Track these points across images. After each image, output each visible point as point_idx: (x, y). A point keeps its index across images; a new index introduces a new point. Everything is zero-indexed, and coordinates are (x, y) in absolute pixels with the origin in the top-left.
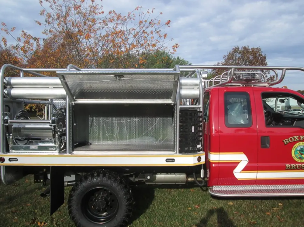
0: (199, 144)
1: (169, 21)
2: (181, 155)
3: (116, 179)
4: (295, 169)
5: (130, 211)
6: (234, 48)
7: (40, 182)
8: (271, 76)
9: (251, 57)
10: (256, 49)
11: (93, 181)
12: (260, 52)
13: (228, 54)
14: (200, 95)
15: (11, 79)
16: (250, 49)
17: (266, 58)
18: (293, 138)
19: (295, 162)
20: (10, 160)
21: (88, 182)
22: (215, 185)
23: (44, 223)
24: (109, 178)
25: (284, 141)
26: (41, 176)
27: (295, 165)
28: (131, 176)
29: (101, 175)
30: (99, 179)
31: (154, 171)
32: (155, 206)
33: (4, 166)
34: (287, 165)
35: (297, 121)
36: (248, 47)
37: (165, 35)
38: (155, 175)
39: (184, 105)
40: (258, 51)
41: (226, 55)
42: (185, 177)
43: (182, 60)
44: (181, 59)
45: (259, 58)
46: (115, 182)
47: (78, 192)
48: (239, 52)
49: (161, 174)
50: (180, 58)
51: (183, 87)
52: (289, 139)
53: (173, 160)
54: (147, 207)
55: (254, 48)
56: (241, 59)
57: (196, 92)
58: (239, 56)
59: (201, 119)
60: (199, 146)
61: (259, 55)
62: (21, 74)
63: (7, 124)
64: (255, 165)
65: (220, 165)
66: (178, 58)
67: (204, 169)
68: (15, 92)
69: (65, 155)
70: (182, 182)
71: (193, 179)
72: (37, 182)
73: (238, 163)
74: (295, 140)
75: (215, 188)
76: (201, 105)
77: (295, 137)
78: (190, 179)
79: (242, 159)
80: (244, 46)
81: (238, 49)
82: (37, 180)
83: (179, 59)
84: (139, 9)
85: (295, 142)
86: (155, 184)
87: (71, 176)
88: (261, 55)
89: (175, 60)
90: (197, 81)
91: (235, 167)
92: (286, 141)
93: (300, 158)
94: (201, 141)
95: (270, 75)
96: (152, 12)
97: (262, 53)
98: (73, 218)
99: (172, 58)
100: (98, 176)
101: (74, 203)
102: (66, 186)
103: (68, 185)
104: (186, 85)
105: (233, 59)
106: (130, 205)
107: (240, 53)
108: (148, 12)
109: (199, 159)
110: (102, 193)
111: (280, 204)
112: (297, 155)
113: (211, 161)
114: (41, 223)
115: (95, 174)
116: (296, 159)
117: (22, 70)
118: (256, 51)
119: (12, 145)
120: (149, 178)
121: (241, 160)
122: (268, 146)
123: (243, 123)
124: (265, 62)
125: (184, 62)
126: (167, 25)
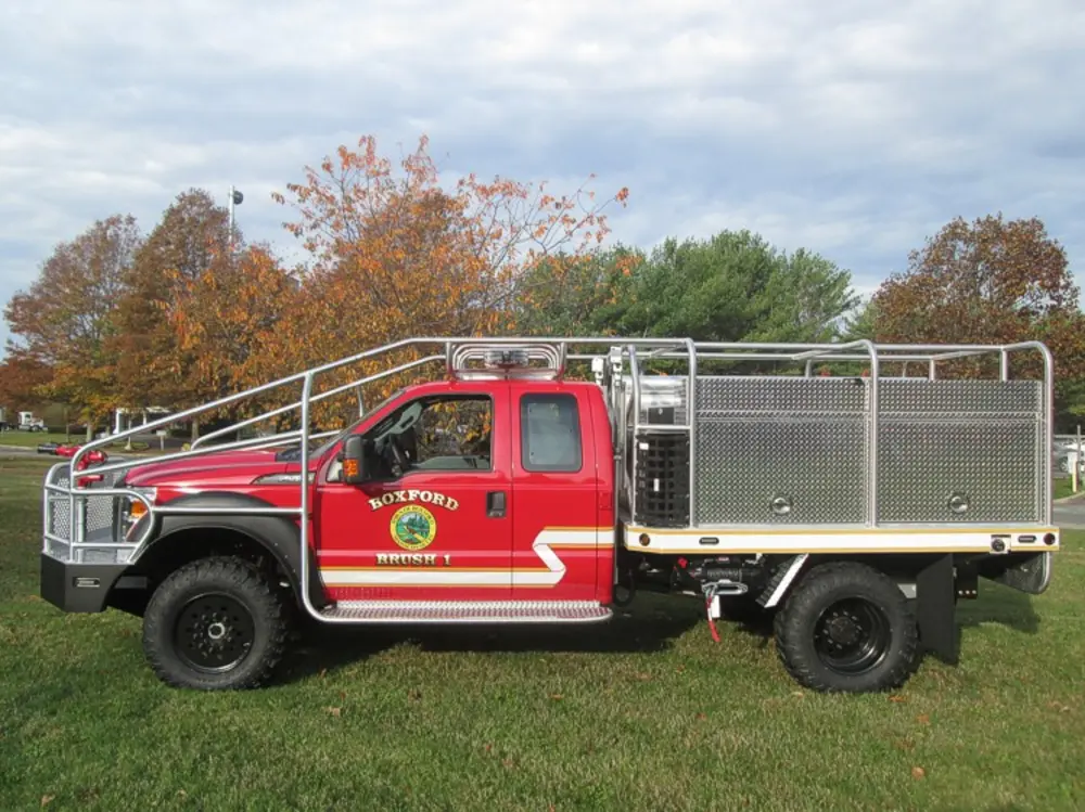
6: (949, 223)
16: (1009, 224)
41: (919, 250)
43: (814, 261)
44: (811, 257)
48: (967, 237)
50: (806, 252)
55: (1021, 222)
66: (801, 253)
80: (983, 219)
81: (964, 224)
83: (804, 256)
89: (788, 262)
99: (776, 256)
118: (1027, 230)
125: (823, 266)
126: (622, 199)
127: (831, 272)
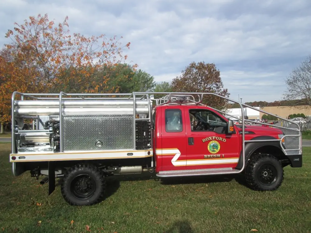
0: (149, 143)
1: (129, 43)
2: (137, 150)
3: (94, 169)
4: (210, 158)
5: (104, 189)
6: (191, 63)
7: (36, 176)
8: (224, 90)
9: (206, 71)
10: (211, 65)
11: (79, 170)
12: (215, 67)
13: (186, 69)
14: (149, 112)
15: (18, 102)
16: (206, 65)
17: (220, 73)
18: (208, 138)
19: (210, 153)
20: (19, 158)
21: (75, 171)
22: (160, 171)
23: (42, 204)
24: (90, 168)
25: (203, 140)
26: (36, 172)
27: (210, 156)
28: (103, 168)
29: (84, 166)
30: (83, 169)
31: (120, 165)
32: (120, 191)
33: (14, 163)
34: (205, 156)
35: (216, 128)
36: (204, 63)
37: (126, 57)
38: (120, 168)
39: (141, 118)
40: (212, 67)
41: (184, 70)
42: (141, 169)
43: (143, 73)
45: (213, 73)
46: (93, 170)
47: (68, 178)
48: (195, 67)
49: (124, 167)
51: (138, 106)
52: (206, 139)
53: (132, 154)
54: (115, 191)
55: (209, 64)
56: (197, 74)
57: (146, 109)
58: (196, 70)
59: (150, 127)
60: (149, 145)
61: (214, 70)
62: (22, 97)
63: (17, 133)
64: (185, 156)
65: (163, 157)
66: (140, 71)
67: (153, 161)
68: (21, 111)
69: (59, 153)
70: (139, 172)
71: (147, 170)
72: (33, 176)
73: (175, 155)
74: (210, 140)
75: (160, 172)
76: (149, 118)
77: (209, 137)
78: (144, 170)
79: (177, 152)
80: (200, 62)
81: (195, 64)
82: (33, 175)
84: (103, 36)
85: (210, 141)
86: (120, 174)
87: (58, 171)
88: (216, 70)
89: (137, 73)
90: (147, 103)
91: (172, 158)
92: (204, 140)
93: (213, 151)
94: (150, 141)
95: (223, 88)
96: (114, 39)
97: (216, 69)
98: (64, 196)
99: (134, 71)
100: (82, 166)
101: (65, 185)
102: (56, 178)
103: (58, 177)
104: (139, 105)
105: (190, 73)
106: (103, 185)
107: (197, 68)
108: (111, 40)
109: (149, 153)
110: (84, 179)
111: (207, 185)
112: (211, 149)
113: (157, 155)
114: (39, 204)
115: (80, 166)
116: (211, 152)
117: (22, 95)
118: (211, 66)
119: (19, 148)
120: (116, 169)
121: (176, 154)
122: (193, 143)
123: (178, 129)
124: (219, 77)
125: (146, 74)
126: (128, 47)
127: (149, 76)
